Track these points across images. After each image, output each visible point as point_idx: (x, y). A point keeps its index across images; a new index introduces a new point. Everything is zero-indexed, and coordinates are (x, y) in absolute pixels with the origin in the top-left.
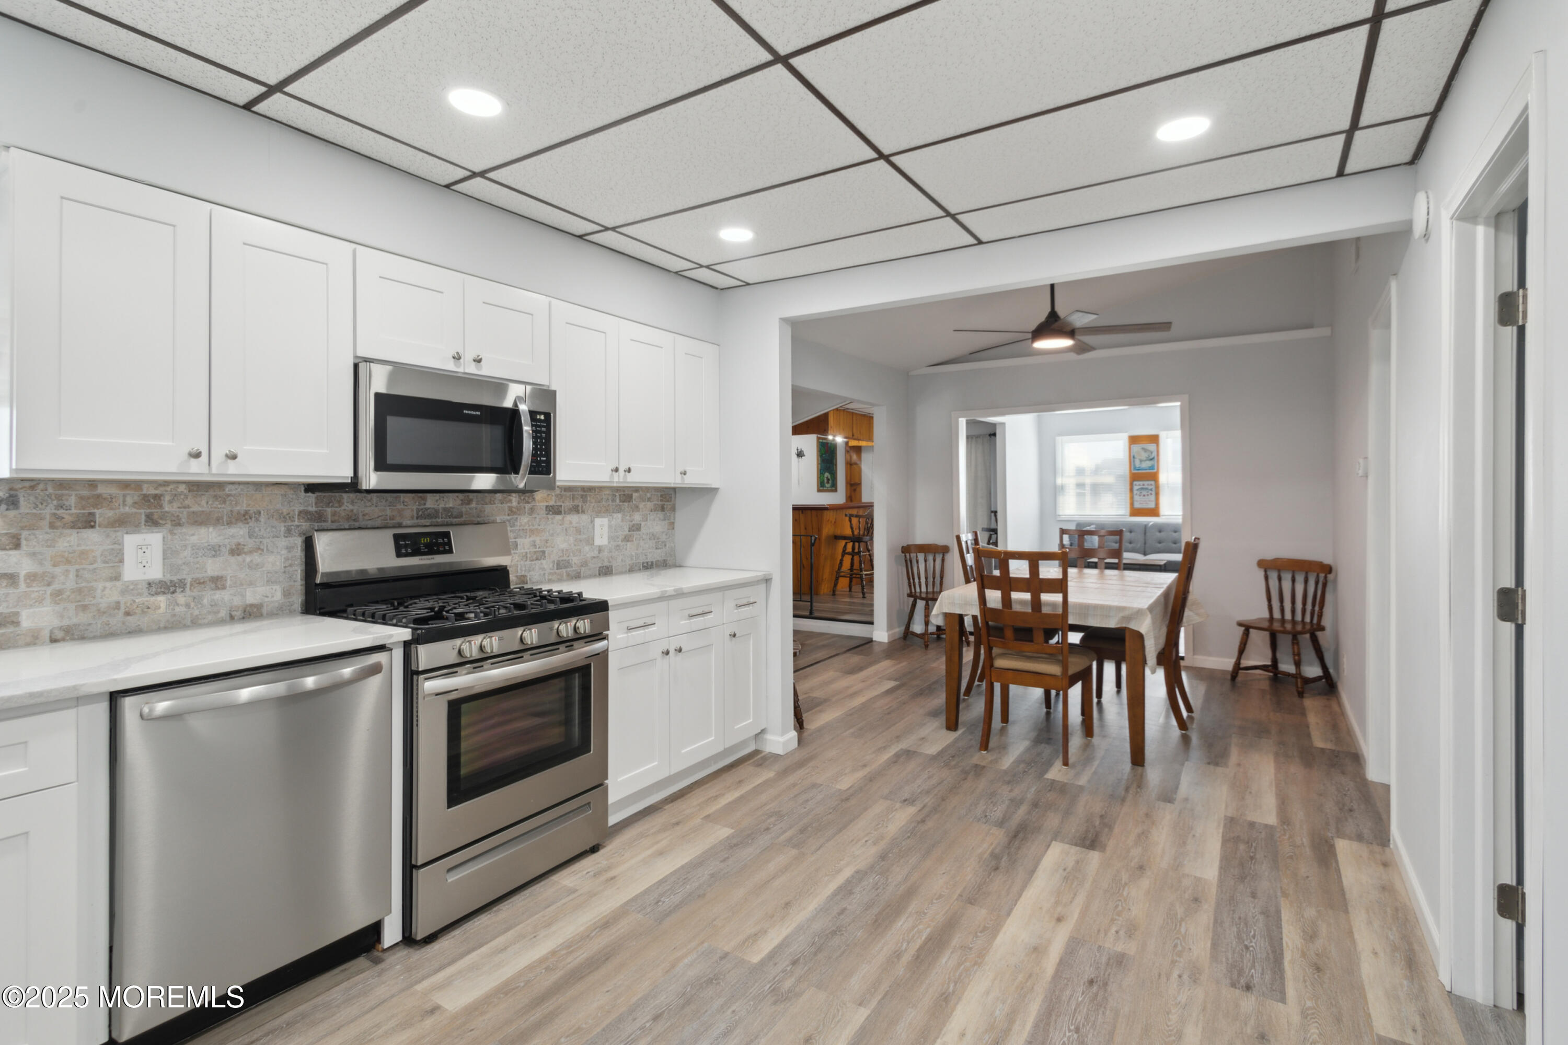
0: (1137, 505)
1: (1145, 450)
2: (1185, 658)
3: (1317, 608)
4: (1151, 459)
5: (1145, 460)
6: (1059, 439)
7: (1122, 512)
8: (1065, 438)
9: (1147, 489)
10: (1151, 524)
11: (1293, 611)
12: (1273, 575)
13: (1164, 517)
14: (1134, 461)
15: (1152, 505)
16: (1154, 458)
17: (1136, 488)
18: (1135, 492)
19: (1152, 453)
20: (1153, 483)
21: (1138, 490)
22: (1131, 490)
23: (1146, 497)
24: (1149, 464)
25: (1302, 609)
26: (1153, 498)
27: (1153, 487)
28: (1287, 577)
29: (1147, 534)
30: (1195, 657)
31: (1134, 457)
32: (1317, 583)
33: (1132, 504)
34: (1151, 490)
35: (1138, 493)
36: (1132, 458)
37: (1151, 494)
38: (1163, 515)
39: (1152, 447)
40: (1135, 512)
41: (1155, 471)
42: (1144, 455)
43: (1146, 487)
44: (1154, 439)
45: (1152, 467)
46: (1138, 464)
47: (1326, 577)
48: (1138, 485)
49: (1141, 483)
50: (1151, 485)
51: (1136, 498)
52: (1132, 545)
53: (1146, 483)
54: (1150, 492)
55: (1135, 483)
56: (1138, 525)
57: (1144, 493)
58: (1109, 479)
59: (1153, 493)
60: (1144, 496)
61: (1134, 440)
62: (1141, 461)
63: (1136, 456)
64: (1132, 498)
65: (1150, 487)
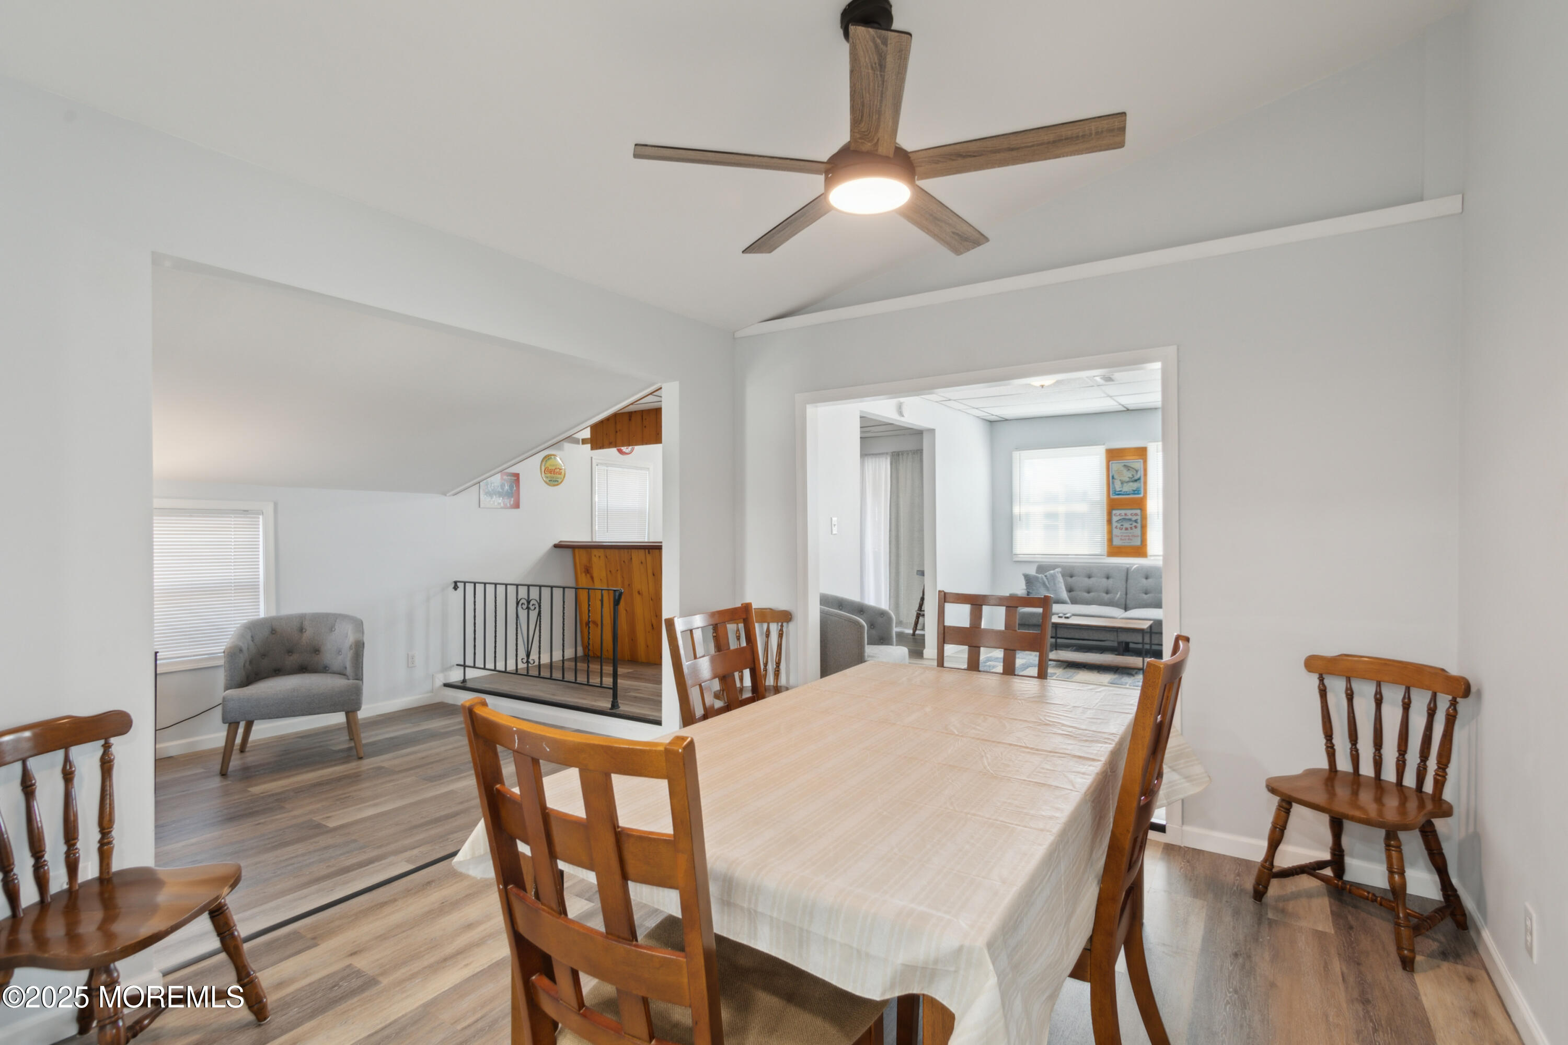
0: (1117, 542)
1: (1127, 467)
2: (1167, 829)
3: (1432, 764)
4: (1136, 481)
5: (1128, 482)
6: (1016, 455)
7: (1098, 551)
8: (1025, 454)
9: (1130, 520)
10: (1135, 566)
11: (1378, 763)
12: (1337, 687)
13: (1152, 558)
14: (1113, 483)
15: (1137, 542)
16: (1139, 479)
17: (1115, 519)
18: (1115, 524)
19: (1137, 471)
20: (1138, 512)
21: (1117, 521)
22: (1110, 521)
23: (1130, 531)
24: (1134, 486)
25: (1398, 760)
26: (1138, 531)
27: (1139, 518)
28: (1365, 692)
29: (1129, 581)
30: (1186, 828)
31: (1113, 478)
32: (1431, 713)
33: (1110, 540)
34: (1136, 521)
35: (1119, 525)
36: (1111, 479)
37: (1136, 527)
38: (1151, 556)
39: (1138, 464)
40: (1114, 550)
41: (1141, 495)
42: (1127, 475)
43: (1130, 517)
44: (1142, 452)
45: (1136, 492)
46: (1118, 486)
47: (1454, 703)
48: (1118, 514)
49: (1123, 512)
50: (1136, 515)
51: (1116, 532)
52: (1109, 596)
53: (1129, 512)
54: (1135, 524)
55: (1114, 512)
56: (1117, 568)
57: (1127, 525)
58: (1082, 508)
59: (1139, 525)
60: (1126, 529)
61: (1113, 455)
62: (1122, 483)
63: (1116, 477)
64: (1110, 532)
65: (1134, 518)
